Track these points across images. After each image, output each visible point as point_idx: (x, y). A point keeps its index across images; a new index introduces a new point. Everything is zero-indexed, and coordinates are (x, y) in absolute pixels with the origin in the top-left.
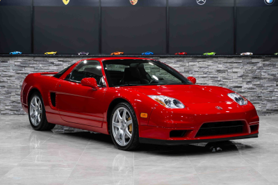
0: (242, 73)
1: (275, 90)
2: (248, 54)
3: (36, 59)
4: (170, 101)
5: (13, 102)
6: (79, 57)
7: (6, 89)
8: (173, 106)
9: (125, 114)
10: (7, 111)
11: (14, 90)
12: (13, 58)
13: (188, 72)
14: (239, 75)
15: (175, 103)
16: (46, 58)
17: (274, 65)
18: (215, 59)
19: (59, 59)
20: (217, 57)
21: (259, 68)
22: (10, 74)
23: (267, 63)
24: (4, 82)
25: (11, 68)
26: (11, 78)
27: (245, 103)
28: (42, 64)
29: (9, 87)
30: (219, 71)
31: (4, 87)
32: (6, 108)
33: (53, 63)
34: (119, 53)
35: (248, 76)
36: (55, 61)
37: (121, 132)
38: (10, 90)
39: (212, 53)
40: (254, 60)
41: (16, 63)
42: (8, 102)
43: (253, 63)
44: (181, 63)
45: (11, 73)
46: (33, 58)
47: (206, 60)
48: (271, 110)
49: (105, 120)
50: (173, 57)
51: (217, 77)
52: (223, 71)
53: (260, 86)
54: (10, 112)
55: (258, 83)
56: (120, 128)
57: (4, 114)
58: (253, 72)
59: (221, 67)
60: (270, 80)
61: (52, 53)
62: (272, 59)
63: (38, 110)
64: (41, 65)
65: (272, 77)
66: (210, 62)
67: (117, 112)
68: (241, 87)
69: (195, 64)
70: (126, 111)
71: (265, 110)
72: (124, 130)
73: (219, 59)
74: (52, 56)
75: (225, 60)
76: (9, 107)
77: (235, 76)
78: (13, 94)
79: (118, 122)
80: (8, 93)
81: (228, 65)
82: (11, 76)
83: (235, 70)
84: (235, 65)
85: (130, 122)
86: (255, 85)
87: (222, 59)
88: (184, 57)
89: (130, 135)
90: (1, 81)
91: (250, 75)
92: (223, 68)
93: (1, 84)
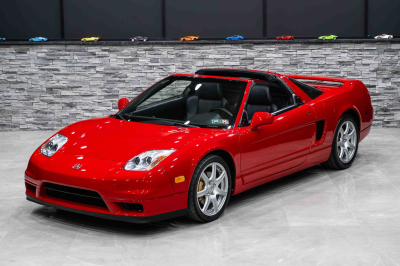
0: (376, 66)
2: (386, 37)
3: (69, 47)
5: (37, 111)
6: (133, 44)
7: (26, 93)
10: (29, 126)
11: (38, 94)
12: (35, 47)
13: (295, 65)
14: (372, 69)
16: (83, 47)
18: (336, 46)
19: (104, 48)
20: (339, 43)
22: (30, 70)
24: (22, 82)
25: (32, 61)
26: (33, 77)
28: (78, 55)
29: (31, 90)
30: (342, 63)
31: (23, 89)
32: (27, 120)
33: (94, 54)
34: (193, 38)
35: (385, 70)
36: (97, 50)
38: (32, 94)
39: (332, 37)
40: (394, 47)
41: (39, 55)
42: (29, 112)
43: (393, 51)
44: (285, 52)
45: (33, 69)
46: (63, 47)
47: (323, 46)
50: (273, 43)
51: (339, 73)
52: (348, 63)
54: (35, 127)
57: (24, 129)
58: (392, 63)
59: (345, 57)
61: (93, 39)
64: (76, 57)
66: (328, 50)
68: (374, 86)
69: (306, 52)
73: (342, 46)
74: (92, 44)
75: (351, 46)
76: (32, 119)
77: (366, 70)
78: (36, 100)
80: (30, 98)
81: (355, 53)
82: (33, 74)
83: (365, 61)
84: (366, 54)
86: (395, 83)
87: (346, 46)
88: (289, 43)
90: (17, 82)
91: (388, 68)
92: (348, 59)
93: (18, 86)
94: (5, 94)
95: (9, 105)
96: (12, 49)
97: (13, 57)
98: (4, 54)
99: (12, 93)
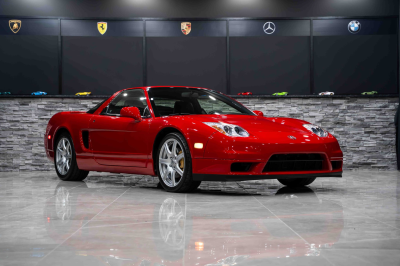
0: (321, 118)
1: (364, 139)
2: (329, 93)
3: (65, 101)
4: (230, 129)
5: (36, 155)
7: (26, 139)
8: (234, 134)
9: (174, 147)
10: (28, 167)
11: (37, 140)
12: (36, 100)
15: (238, 130)
16: (77, 100)
17: (361, 108)
18: (287, 101)
19: (94, 101)
20: (290, 98)
21: (343, 111)
22: (31, 119)
23: (353, 104)
24: (23, 129)
25: (33, 112)
26: (34, 125)
27: (325, 134)
28: (72, 107)
29: (31, 136)
30: (292, 115)
31: (24, 136)
32: (27, 162)
33: (85, 106)
35: (328, 121)
36: (88, 103)
37: (171, 169)
38: (31, 140)
39: (284, 93)
40: (336, 102)
41: (39, 107)
42: (28, 155)
43: (334, 105)
45: (34, 118)
46: (60, 100)
47: (276, 101)
48: (359, 164)
49: (151, 157)
52: (297, 116)
53: (344, 133)
54: (33, 168)
55: (342, 129)
56: (168, 164)
57: (23, 170)
58: (335, 115)
59: (295, 110)
60: (356, 126)
61: (85, 93)
62: (359, 100)
63: (66, 156)
64: (70, 109)
65: (359, 122)
66: (280, 104)
67: (166, 146)
69: (262, 106)
70: (176, 142)
71: (351, 163)
72: (174, 167)
73: (292, 101)
74: (85, 98)
75: (300, 101)
76: (30, 162)
78: (35, 144)
79: (166, 158)
80: (29, 143)
81: (303, 107)
82: (33, 123)
83: (312, 114)
84: (312, 107)
85: (182, 155)
86: (338, 132)
87: (296, 101)
88: (248, 98)
89: (181, 172)
90: (19, 130)
91: (331, 120)
92: (297, 112)
93: (20, 133)
94: (8, 140)
95: (11, 149)
96: (17, 102)
97: (17, 108)
98: (9, 106)
99: (15, 139)
